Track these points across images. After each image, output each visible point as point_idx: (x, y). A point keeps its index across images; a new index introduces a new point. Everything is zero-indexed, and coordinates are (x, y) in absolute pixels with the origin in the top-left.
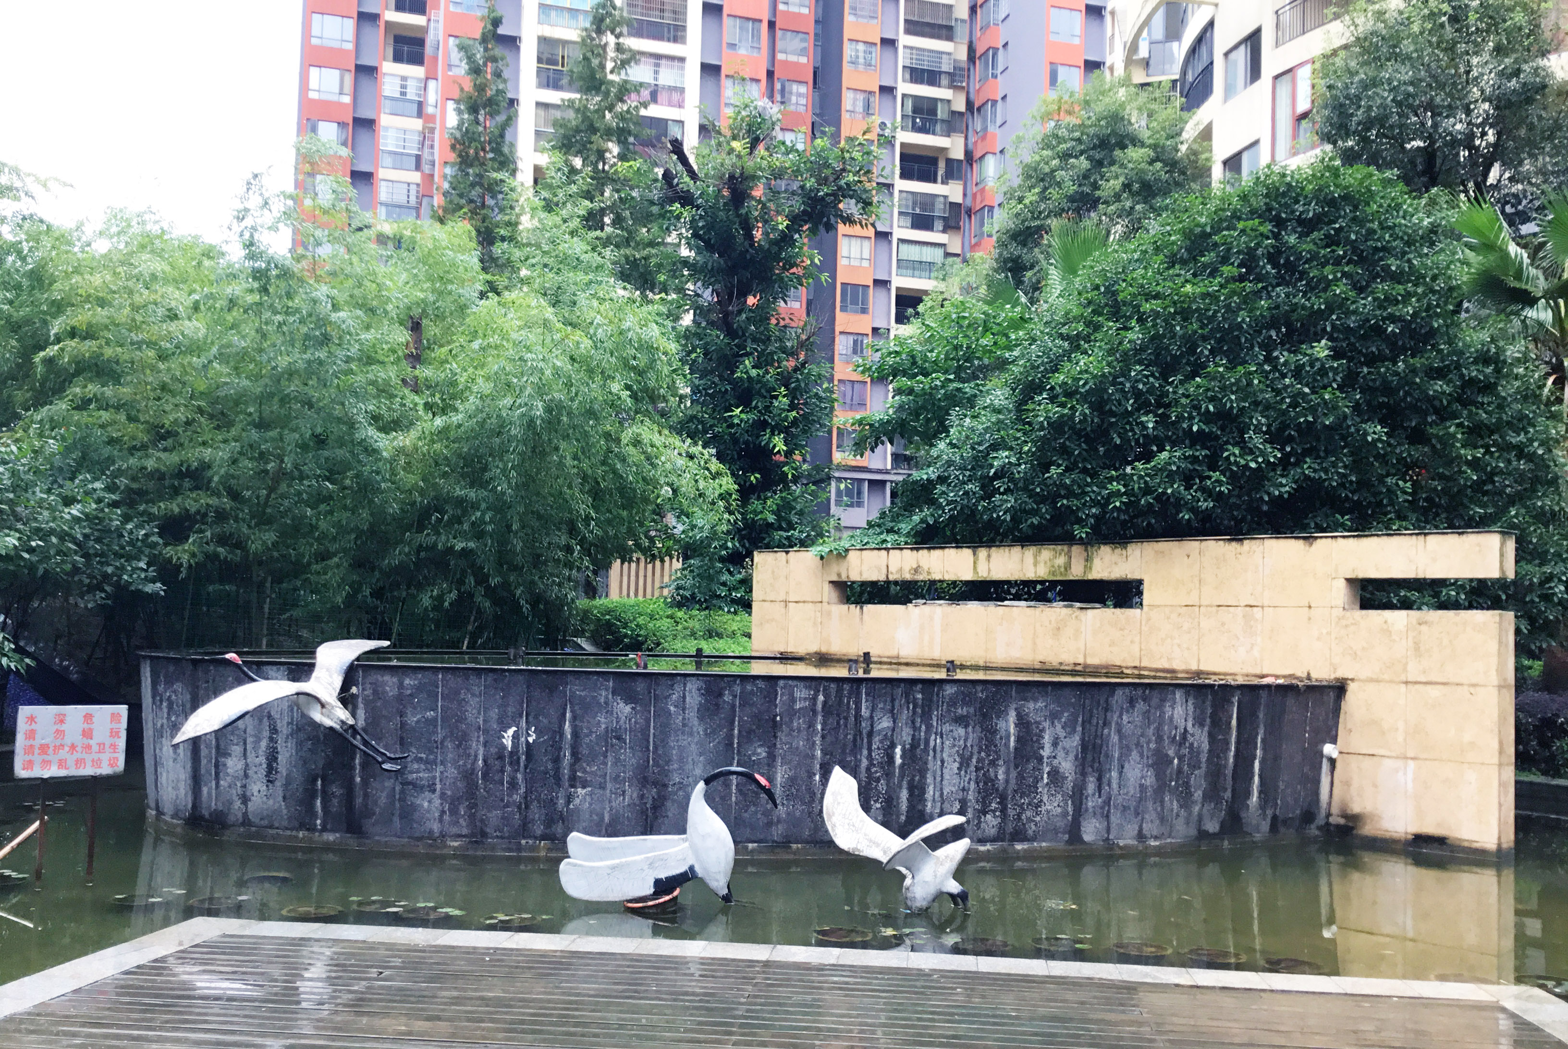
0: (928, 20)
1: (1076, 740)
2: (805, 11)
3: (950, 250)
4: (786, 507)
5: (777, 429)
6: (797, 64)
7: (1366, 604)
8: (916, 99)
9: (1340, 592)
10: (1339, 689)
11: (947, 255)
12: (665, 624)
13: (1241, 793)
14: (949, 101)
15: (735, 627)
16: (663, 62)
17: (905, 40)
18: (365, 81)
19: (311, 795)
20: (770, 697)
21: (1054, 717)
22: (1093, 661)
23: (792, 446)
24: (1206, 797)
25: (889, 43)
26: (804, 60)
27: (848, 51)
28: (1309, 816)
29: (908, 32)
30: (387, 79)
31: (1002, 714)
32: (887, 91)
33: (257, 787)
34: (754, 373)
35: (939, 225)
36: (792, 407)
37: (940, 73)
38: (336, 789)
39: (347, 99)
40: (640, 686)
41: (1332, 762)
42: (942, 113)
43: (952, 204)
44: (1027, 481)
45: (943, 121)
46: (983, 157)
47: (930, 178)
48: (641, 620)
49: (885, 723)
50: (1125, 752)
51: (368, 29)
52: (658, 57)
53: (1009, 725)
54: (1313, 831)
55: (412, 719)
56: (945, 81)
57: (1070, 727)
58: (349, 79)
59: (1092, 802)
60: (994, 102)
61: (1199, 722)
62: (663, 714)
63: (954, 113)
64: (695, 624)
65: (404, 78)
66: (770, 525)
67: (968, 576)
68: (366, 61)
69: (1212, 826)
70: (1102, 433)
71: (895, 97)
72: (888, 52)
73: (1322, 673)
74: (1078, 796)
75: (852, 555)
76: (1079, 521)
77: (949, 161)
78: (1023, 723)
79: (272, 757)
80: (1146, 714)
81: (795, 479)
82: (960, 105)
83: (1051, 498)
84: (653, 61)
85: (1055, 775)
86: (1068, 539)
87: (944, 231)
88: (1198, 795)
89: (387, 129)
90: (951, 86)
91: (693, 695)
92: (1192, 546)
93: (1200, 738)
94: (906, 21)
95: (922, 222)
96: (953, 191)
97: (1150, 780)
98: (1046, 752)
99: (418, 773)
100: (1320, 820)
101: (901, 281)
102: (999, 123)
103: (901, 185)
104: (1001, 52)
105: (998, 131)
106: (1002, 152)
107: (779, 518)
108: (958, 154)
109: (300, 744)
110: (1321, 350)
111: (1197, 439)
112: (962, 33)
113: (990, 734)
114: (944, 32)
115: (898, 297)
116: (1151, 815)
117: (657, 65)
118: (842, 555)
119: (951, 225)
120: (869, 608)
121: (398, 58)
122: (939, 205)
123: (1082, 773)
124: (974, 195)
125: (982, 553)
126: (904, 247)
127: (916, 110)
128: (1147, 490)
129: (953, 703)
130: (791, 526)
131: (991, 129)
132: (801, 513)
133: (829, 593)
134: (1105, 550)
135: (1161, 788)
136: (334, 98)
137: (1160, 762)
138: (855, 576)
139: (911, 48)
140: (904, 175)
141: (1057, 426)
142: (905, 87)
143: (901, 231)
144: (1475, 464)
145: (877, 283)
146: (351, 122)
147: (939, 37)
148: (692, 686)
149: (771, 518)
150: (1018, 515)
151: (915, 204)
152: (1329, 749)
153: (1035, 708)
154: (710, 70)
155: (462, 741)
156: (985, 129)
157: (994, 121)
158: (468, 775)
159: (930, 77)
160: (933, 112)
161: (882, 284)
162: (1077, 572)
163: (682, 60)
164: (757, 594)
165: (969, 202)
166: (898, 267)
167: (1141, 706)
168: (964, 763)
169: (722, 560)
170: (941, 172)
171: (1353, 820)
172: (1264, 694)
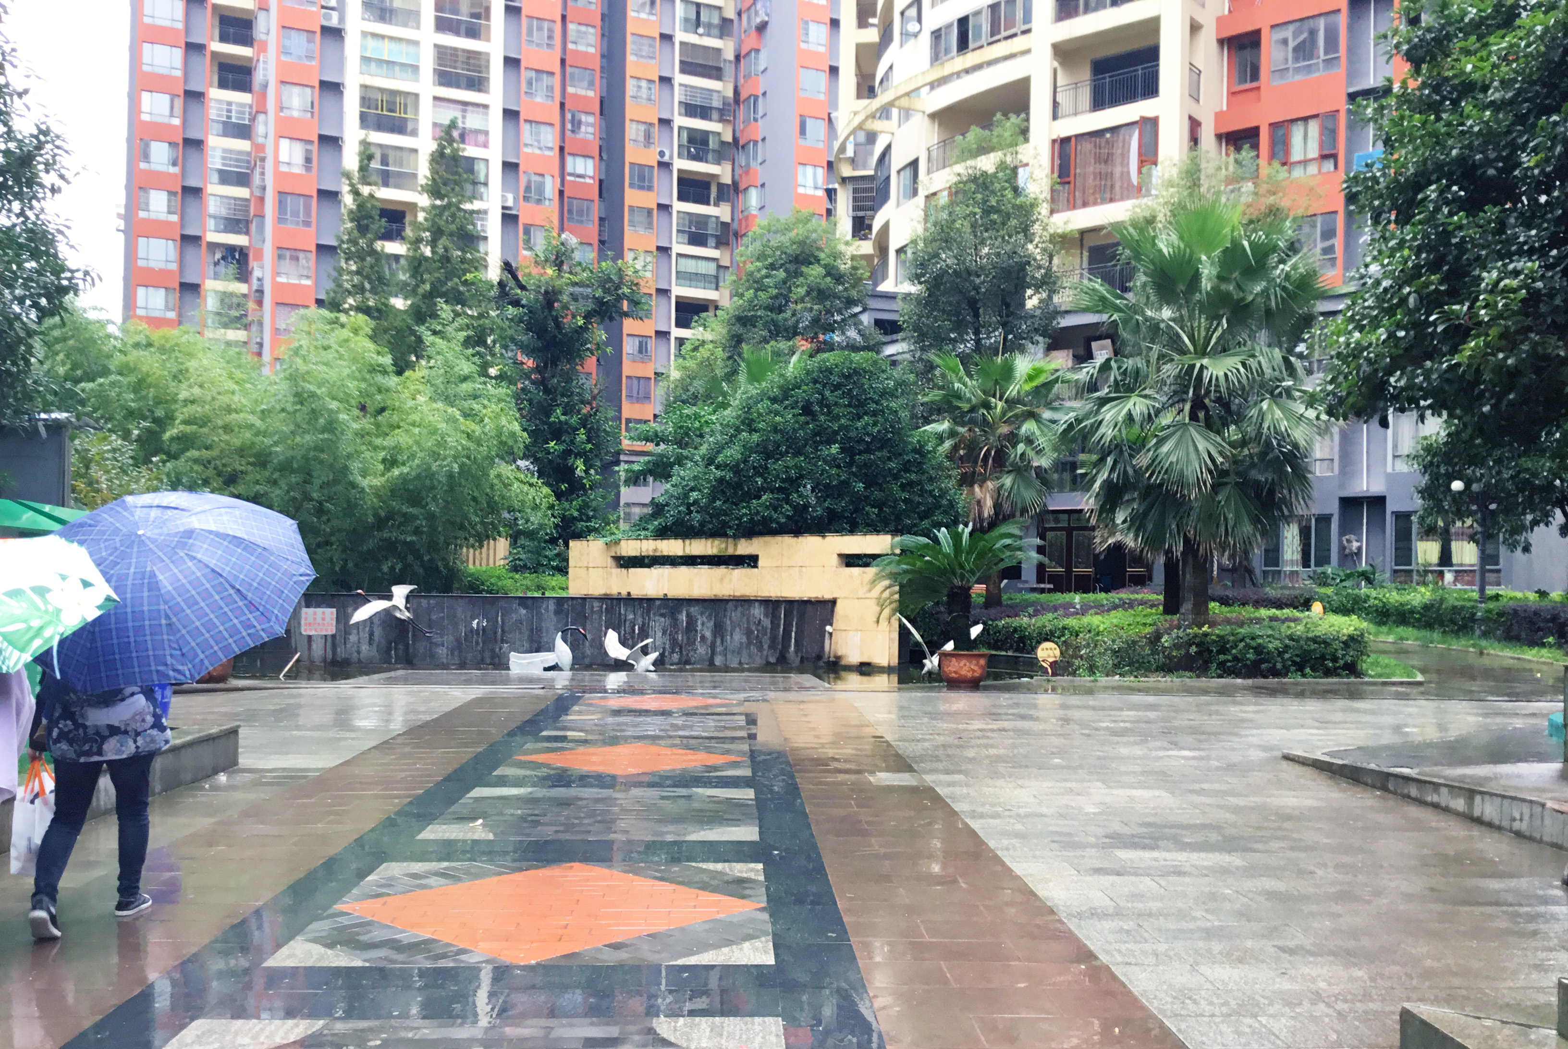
0: (700, 61)
1: (712, 623)
2: (592, 50)
3: (722, 263)
4: (586, 505)
5: (578, 455)
6: (585, 97)
7: (848, 565)
8: (691, 131)
9: (835, 560)
10: (833, 602)
11: (719, 267)
12: (509, 583)
13: (786, 646)
14: (719, 134)
15: (554, 583)
16: (470, 108)
17: (680, 79)
18: (194, 106)
19: (389, 649)
20: (584, 606)
21: (702, 614)
22: (738, 594)
23: (588, 466)
24: (770, 647)
25: (666, 81)
26: (591, 94)
27: (631, 87)
28: (819, 657)
29: (683, 71)
30: (212, 104)
31: (680, 612)
32: (665, 122)
33: (365, 648)
34: (563, 418)
35: (712, 242)
36: (589, 441)
37: (711, 108)
38: (401, 647)
39: (176, 122)
40: (529, 602)
41: (831, 634)
42: (712, 144)
43: (723, 223)
44: (707, 506)
45: (714, 151)
46: (746, 189)
47: (704, 200)
48: (493, 580)
49: (631, 616)
50: (733, 629)
51: (195, 58)
52: (465, 104)
53: (683, 617)
54: (821, 663)
55: (434, 617)
56: (715, 115)
57: (709, 618)
58: (179, 103)
59: (719, 649)
60: (756, 143)
61: (766, 615)
62: (539, 614)
63: (723, 143)
64: (527, 582)
65: (229, 104)
66: (575, 518)
67: (680, 553)
68: (194, 87)
69: (772, 660)
70: (739, 485)
71: (672, 129)
72: (666, 90)
73: (828, 596)
74: (713, 646)
75: (623, 543)
76: (730, 527)
77: (721, 186)
78: (688, 616)
79: (371, 634)
80: (743, 614)
81: (591, 488)
82: (728, 138)
83: (717, 516)
84: (460, 107)
85: (703, 638)
86: (725, 535)
87: (716, 247)
88: (766, 647)
89: (214, 148)
90: (721, 120)
91: (552, 606)
92: (779, 539)
93: (767, 622)
94: (681, 62)
95: (697, 239)
96: (721, 212)
97: (744, 640)
98: (699, 628)
99: (437, 639)
100: (825, 659)
101: (679, 291)
102: (760, 160)
103: (679, 206)
104: (760, 100)
105: (759, 168)
106: (763, 185)
107: (581, 514)
108: (727, 180)
109: (384, 629)
110: (835, 449)
111: (780, 490)
112: (729, 71)
113: (675, 623)
114: (714, 72)
115: (678, 304)
116: (745, 653)
117: (465, 111)
118: (617, 542)
119: (721, 243)
120: (632, 570)
121: (223, 84)
122: (712, 225)
123: (715, 637)
124: (740, 221)
125: (687, 542)
126: (682, 261)
127: (691, 140)
128: (758, 513)
129: (659, 607)
130: (589, 519)
131: (753, 165)
132: (594, 510)
133: (610, 562)
134: (743, 541)
135: (749, 643)
136: (166, 120)
137: (749, 633)
138: (624, 554)
139: (686, 86)
140: (681, 198)
141: (721, 480)
142: (681, 121)
143: (679, 247)
144: (905, 501)
145: (659, 291)
146: (181, 142)
147: (710, 77)
148: (551, 602)
149: (576, 514)
150: (702, 524)
151: (690, 222)
152: (828, 628)
153: (694, 610)
154: (510, 115)
155: (455, 625)
156: (748, 165)
157: (755, 158)
158: (458, 640)
159: (703, 112)
160: (705, 142)
161: (664, 292)
162: (730, 551)
163: (486, 107)
164: (571, 563)
165: (735, 226)
166: (677, 278)
167: (740, 609)
168: (664, 633)
169: (546, 541)
170: (713, 195)
171: (838, 658)
172: (796, 605)
